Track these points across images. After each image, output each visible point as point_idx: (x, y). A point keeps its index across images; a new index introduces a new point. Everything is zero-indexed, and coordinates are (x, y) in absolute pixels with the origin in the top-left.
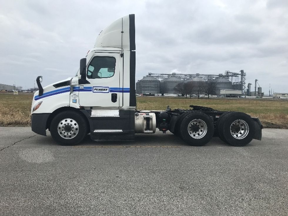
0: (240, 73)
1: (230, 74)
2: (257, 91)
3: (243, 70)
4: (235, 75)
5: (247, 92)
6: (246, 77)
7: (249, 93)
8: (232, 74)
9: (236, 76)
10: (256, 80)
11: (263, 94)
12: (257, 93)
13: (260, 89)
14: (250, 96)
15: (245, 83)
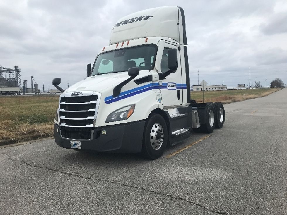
0: (14, 69)
1: (2, 69)
2: (33, 87)
3: (17, 66)
4: (8, 70)
5: (23, 89)
6: (21, 73)
7: (25, 90)
8: (5, 69)
9: (10, 72)
10: (32, 77)
11: (39, 90)
12: (34, 90)
13: (36, 85)
14: (27, 93)
15: (21, 80)
